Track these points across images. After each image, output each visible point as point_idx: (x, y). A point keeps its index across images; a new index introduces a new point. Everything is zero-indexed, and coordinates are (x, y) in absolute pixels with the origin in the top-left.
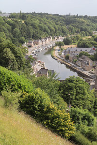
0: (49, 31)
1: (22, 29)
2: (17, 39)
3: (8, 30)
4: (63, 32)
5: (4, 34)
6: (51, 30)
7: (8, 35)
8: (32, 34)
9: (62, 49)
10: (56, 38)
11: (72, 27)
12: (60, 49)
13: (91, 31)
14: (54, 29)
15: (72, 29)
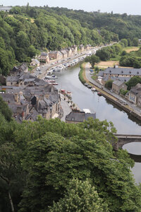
0: (72, 37)
1: (30, 32)
2: (23, 49)
3: (10, 34)
4: (93, 38)
5: (3, 40)
6: (75, 35)
7: (9, 42)
8: (46, 41)
9: (97, 69)
10: (83, 49)
11: (105, 31)
12: (93, 67)
13: (135, 39)
14: (80, 34)
15: (107, 35)
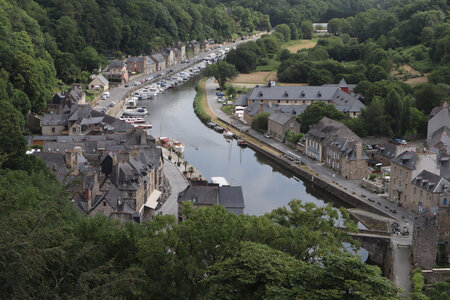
0: (174, 24)
1: (84, 17)
2: (72, 56)
3: (41, 23)
4: (216, 26)
5: (28, 38)
6: (178, 21)
7: (42, 40)
9: (231, 91)
10: (197, 49)
11: (242, 8)
12: (222, 88)
13: (306, 23)
14: (189, 17)
15: (245, 17)
